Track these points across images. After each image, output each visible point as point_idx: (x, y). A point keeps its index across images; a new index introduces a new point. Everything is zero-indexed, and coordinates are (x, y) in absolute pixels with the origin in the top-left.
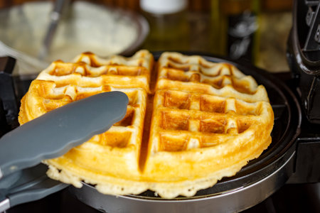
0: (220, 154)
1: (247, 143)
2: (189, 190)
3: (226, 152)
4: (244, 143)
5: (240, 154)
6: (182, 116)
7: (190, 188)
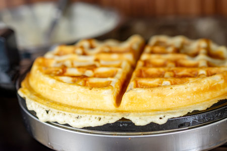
0: (189, 90)
1: (216, 84)
2: (161, 118)
3: (195, 89)
4: (212, 84)
5: (210, 93)
6: (159, 71)
7: (162, 116)
